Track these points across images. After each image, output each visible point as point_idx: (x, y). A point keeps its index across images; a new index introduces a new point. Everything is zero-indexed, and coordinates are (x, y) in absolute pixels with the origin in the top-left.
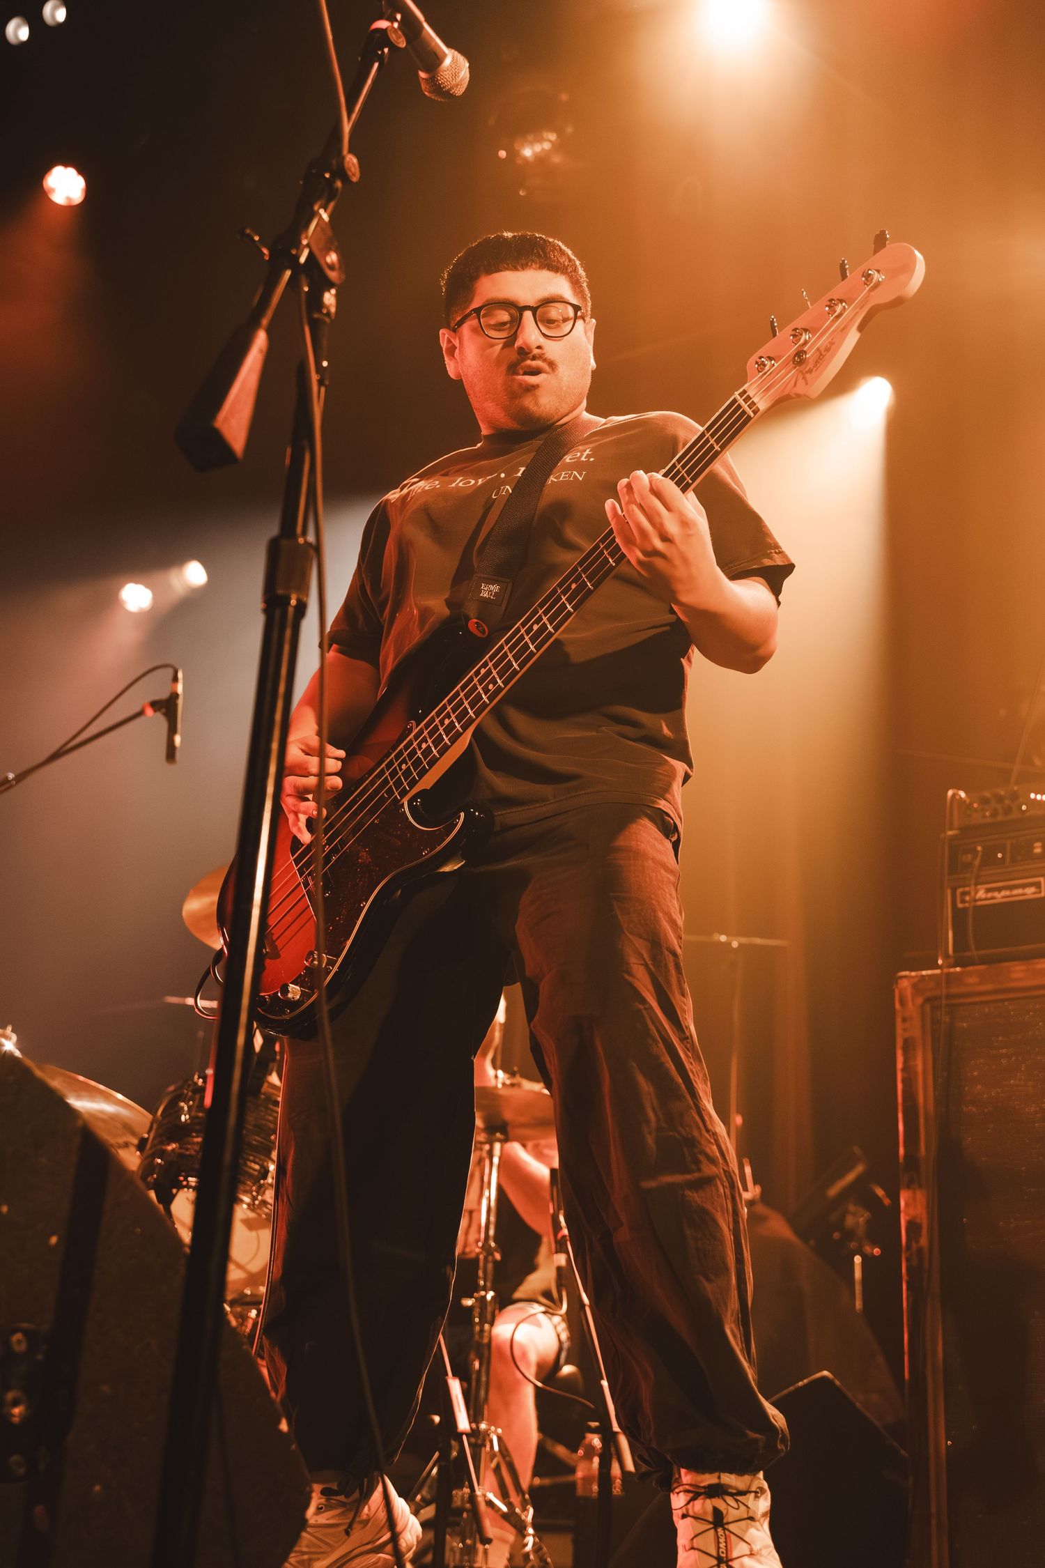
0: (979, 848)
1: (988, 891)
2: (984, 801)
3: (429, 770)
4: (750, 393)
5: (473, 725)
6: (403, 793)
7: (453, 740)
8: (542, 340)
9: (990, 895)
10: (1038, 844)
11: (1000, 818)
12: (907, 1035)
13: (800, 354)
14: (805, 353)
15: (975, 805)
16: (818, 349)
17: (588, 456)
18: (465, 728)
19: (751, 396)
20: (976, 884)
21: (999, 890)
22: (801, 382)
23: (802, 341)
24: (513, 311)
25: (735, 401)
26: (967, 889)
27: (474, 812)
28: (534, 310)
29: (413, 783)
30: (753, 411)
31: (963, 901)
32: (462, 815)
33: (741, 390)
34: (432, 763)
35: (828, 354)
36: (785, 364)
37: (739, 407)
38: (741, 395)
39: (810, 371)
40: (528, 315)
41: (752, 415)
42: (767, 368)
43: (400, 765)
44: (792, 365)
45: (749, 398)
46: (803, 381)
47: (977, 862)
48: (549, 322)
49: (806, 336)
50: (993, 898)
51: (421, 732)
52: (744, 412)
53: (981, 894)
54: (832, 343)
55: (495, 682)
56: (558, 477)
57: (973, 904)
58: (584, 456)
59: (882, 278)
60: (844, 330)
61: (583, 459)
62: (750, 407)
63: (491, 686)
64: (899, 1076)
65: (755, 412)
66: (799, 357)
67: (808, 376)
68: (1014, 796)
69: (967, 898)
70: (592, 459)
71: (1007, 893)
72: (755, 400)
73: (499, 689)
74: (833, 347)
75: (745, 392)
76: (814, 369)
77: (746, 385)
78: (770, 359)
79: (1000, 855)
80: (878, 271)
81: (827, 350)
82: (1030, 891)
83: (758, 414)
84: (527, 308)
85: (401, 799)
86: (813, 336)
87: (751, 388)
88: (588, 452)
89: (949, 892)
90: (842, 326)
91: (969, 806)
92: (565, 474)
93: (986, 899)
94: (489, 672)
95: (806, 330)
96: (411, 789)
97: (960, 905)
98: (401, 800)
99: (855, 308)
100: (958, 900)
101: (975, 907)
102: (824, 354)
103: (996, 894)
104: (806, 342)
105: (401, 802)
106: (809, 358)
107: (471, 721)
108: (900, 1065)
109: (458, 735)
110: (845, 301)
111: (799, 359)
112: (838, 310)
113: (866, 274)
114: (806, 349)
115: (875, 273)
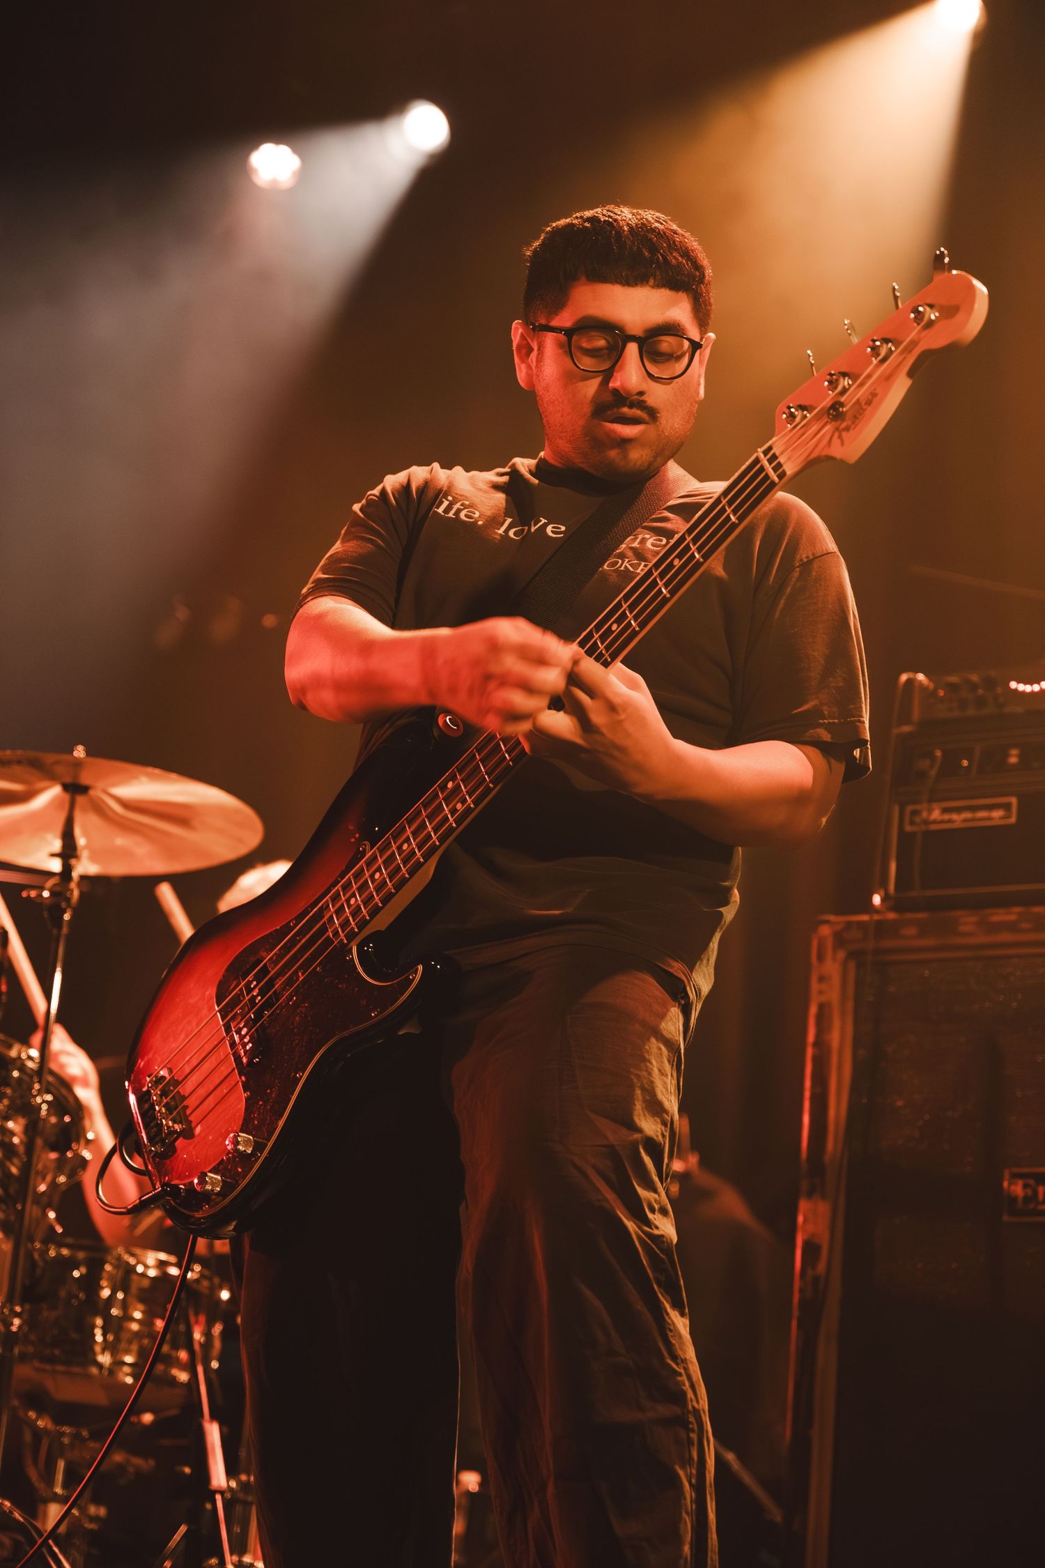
0: (938, 753)
1: (945, 810)
2: (953, 688)
3: (382, 908)
4: (776, 450)
5: (438, 851)
6: (351, 936)
7: (412, 873)
8: (645, 385)
9: (946, 817)
10: (1014, 752)
11: (971, 712)
12: (823, 999)
13: (836, 405)
14: (842, 405)
15: (941, 693)
16: (858, 401)
18: (427, 856)
19: (777, 454)
20: (930, 801)
21: (959, 810)
22: (836, 441)
23: (840, 388)
24: (616, 337)
25: (757, 461)
26: (918, 807)
27: (436, 965)
28: (640, 341)
29: (362, 924)
30: (778, 476)
31: (912, 823)
32: (420, 968)
33: (766, 446)
34: (386, 900)
35: (869, 409)
36: (818, 417)
37: (762, 469)
38: (765, 453)
39: (847, 429)
40: (632, 348)
41: (776, 479)
42: (798, 419)
43: (348, 900)
44: (827, 419)
45: (774, 457)
46: (839, 440)
47: (933, 773)
49: (846, 382)
50: (950, 821)
51: (374, 858)
52: (767, 477)
53: (936, 814)
54: (874, 395)
55: (464, 801)
57: (924, 828)
59: (935, 315)
60: (889, 378)
62: (775, 469)
63: (459, 806)
64: (810, 1052)
65: (781, 477)
66: (836, 409)
67: (844, 434)
68: (990, 683)
69: (917, 819)
71: (968, 815)
72: (782, 459)
73: (468, 811)
74: (876, 400)
75: (770, 448)
76: (853, 426)
77: (774, 439)
78: (801, 408)
79: (965, 763)
80: (931, 306)
81: (869, 403)
82: (997, 814)
83: (784, 480)
84: (633, 338)
85: (350, 942)
86: (854, 382)
87: (777, 443)
89: (896, 809)
90: (887, 374)
91: (934, 694)
93: (942, 822)
94: (457, 789)
95: (844, 375)
96: (360, 931)
97: (908, 828)
98: (348, 944)
99: (902, 352)
100: (907, 818)
101: (927, 834)
102: (864, 407)
103: (955, 817)
104: (844, 391)
105: (348, 948)
106: (847, 411)
107: (434, 849)
108: (811, 1037)
109: (419, 865)
110: (891, 341)
111: (835, 412)
112: (883, 352)
113: (916, 311)
114: (843, 399)
115: (928, 309)
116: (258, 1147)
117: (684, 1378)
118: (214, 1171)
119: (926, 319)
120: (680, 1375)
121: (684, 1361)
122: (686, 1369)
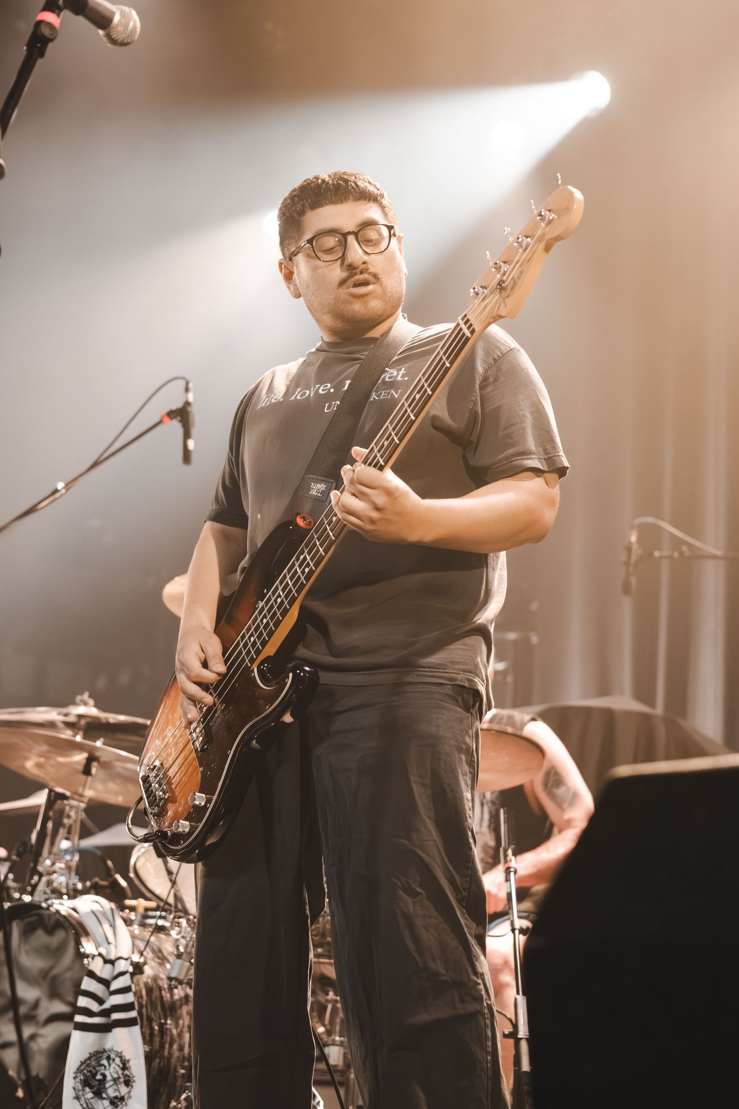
3: (269, 640)
4: (468, 316)
6: (252, 661)
7: (284, 616)
8: (366, 258)
13: (500, 283)
14: (504, 282)
16: (513, 278)
17: (403, 376)
18: (291, 604)
19: (473, 323)
22: (503, 306)
23: (502, 271)
24: (340, 236)
25: (458, 325)
28: (356, 234)
29: (258, 652)
30: (470, 332)
32: (291, 675)
33: (463, 315)
34: (271, 634)
35: (520, 281)
36: (491, 292)
37: (462, 329)
38: (463, 320)
39: (508, 296)
40: (351, 239)
41: (470, 335)
42: (479, 296)
43: (249, 638)
44: (496, 292)
45: (468, 321)
46: (504, 304)
48: (368, 242)
49: (504, 268)
51: (262, 610)
52: (464, 334)
54: (522, 272)
55: (309, 566)
56: (379, 396)
58: (400, 375)
59: (552, 216)
61: (399, 378)
62: (468, 329)
63: (306, 570)
65: (472, 332)
66: (500, 285)
67: (507, 300)
70: (406, 379)
73: (311, 572)
74: (523, 275)
75: (465, 316)
76: (511, 294)
78: (481, 288)
81: (519, 278)
83: (474, 334)
84: (349, 233)
85: (251, 666)
86: (510, 266)
87: (469, 312)
88: (402, 371)
90: (528, 258)
92: (385, 393)
94: (305, 558)
95: (504, 263)
96: (257, 657)
99: (536, 242)
102: (516, 281)
104: (505, 273)
105: (252, 669)
106: (507, 285)
107: (294, 598)
109: (287, 610)
110: (530, 237)
111: (501, 286)
112: (524, 244)
113: (540, 215)
114: (504, 278)
115: (548, 212)
116: (208, 801)
117: (482, 987)
118: (186, 819)
119: (547, 219)
120: (479, 984)
121: (482, 975)
122: (483, 980)
